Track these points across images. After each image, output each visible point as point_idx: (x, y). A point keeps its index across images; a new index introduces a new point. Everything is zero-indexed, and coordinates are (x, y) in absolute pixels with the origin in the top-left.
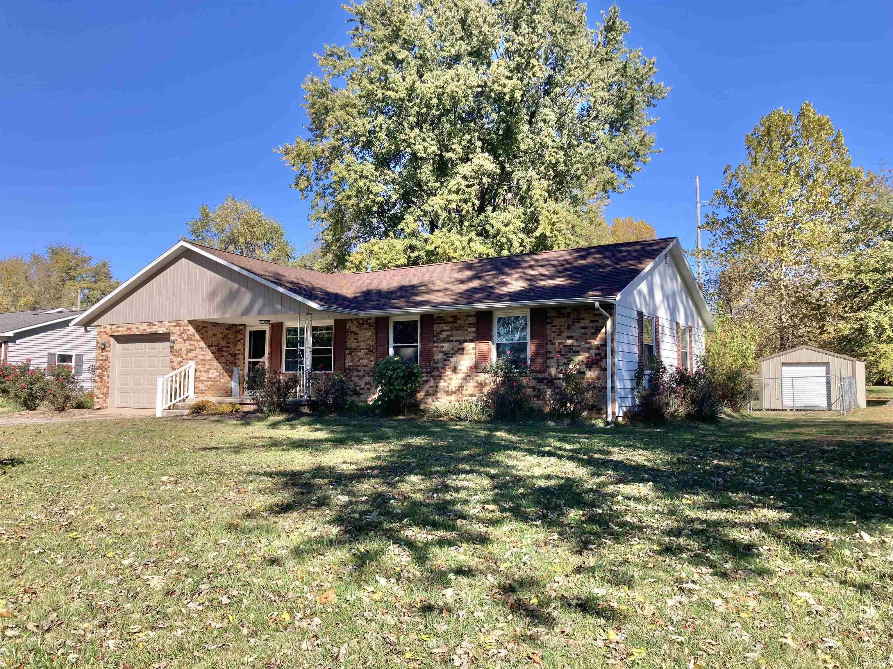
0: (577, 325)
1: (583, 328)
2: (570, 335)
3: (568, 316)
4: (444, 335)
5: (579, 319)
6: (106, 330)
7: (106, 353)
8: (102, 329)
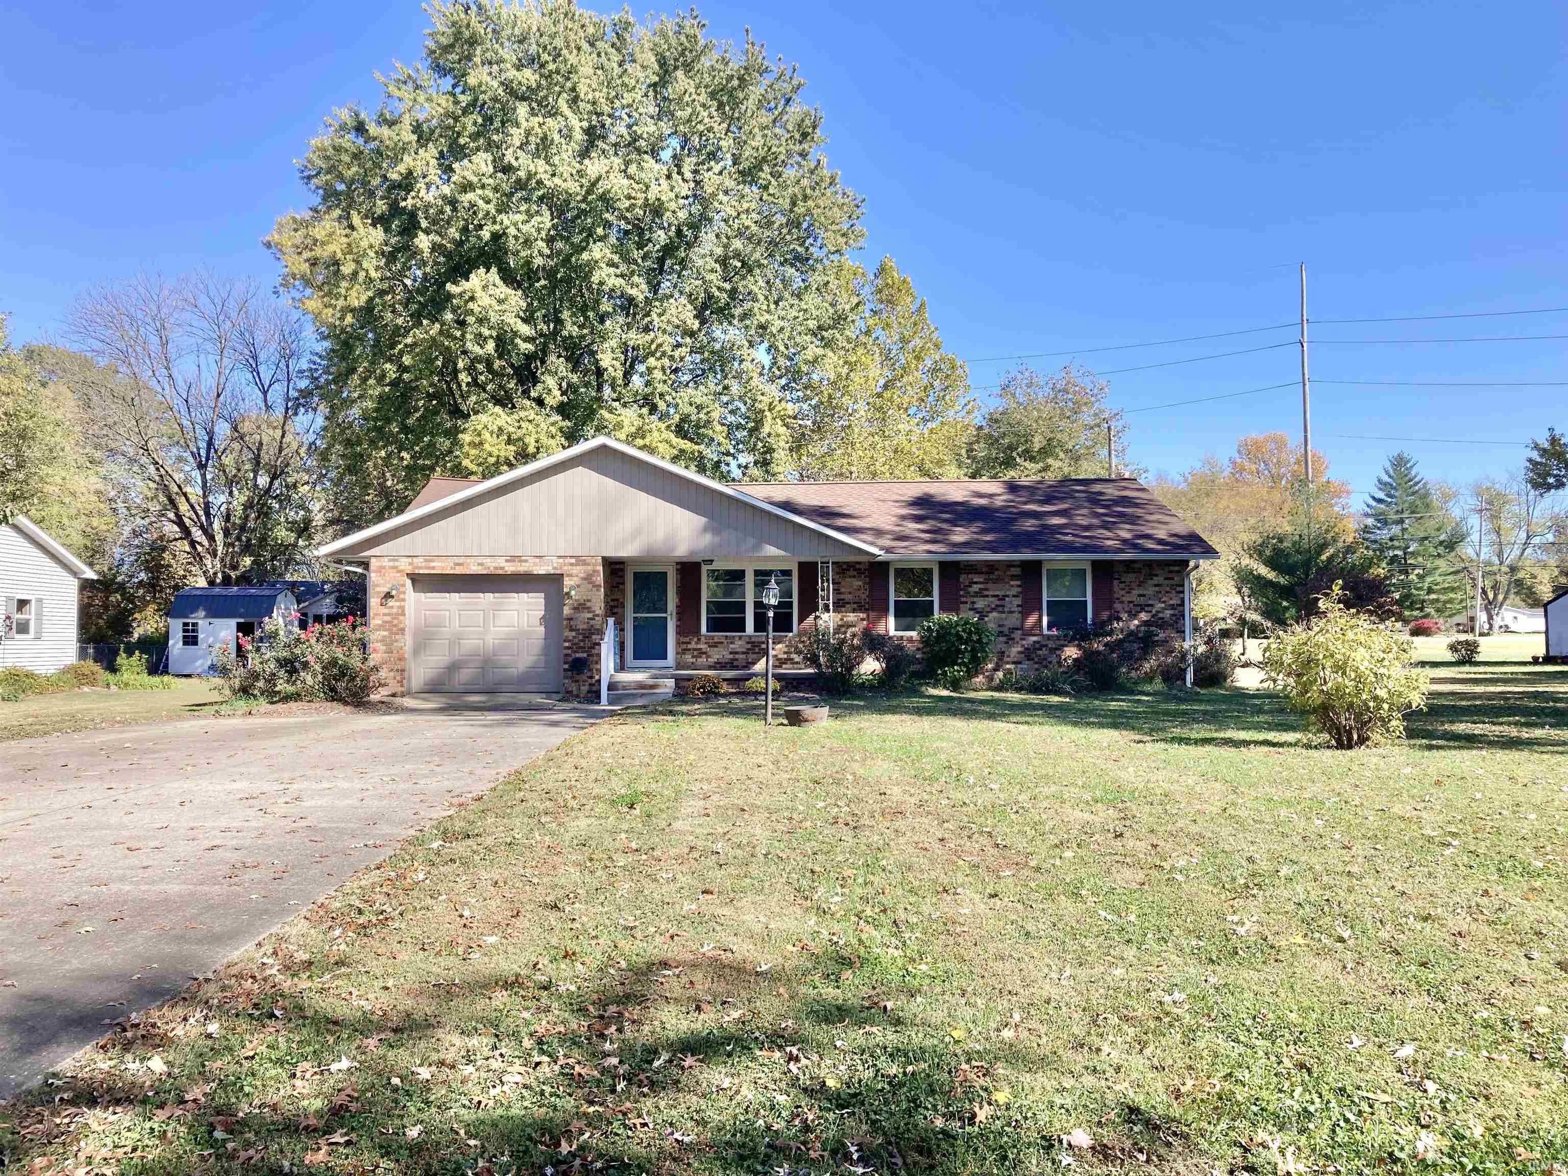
0: (1150, 582)
1: (1156, 585)
2: (1141, 592)
3: (1139, 571)
4: (976, 588)
5: (1151, 576)
6: (397, 564)
7: (398, 604)
8: (385, 562)
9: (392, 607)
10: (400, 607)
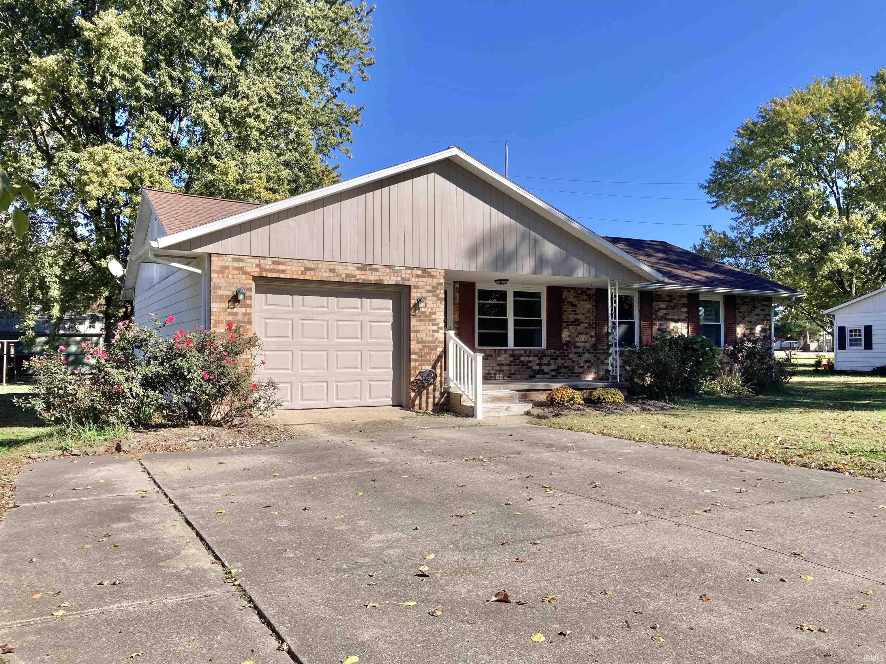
0: (753, 312)
3: (748, 304)
5: (754, 308)
6: (241, 264)
7: (244, 310)
8: (229, 262)
9: (237, 314)
10: (245, 314)
